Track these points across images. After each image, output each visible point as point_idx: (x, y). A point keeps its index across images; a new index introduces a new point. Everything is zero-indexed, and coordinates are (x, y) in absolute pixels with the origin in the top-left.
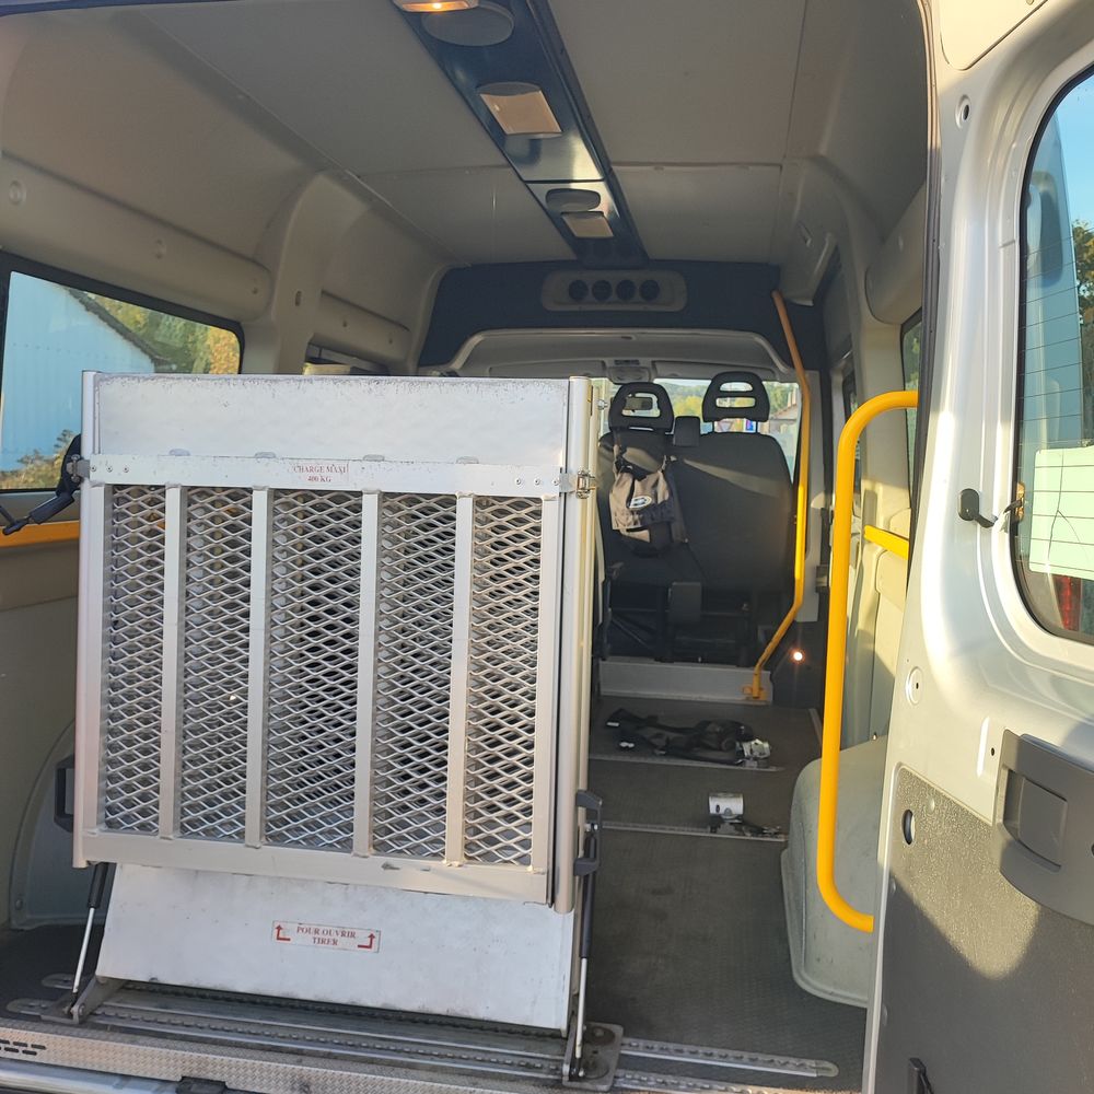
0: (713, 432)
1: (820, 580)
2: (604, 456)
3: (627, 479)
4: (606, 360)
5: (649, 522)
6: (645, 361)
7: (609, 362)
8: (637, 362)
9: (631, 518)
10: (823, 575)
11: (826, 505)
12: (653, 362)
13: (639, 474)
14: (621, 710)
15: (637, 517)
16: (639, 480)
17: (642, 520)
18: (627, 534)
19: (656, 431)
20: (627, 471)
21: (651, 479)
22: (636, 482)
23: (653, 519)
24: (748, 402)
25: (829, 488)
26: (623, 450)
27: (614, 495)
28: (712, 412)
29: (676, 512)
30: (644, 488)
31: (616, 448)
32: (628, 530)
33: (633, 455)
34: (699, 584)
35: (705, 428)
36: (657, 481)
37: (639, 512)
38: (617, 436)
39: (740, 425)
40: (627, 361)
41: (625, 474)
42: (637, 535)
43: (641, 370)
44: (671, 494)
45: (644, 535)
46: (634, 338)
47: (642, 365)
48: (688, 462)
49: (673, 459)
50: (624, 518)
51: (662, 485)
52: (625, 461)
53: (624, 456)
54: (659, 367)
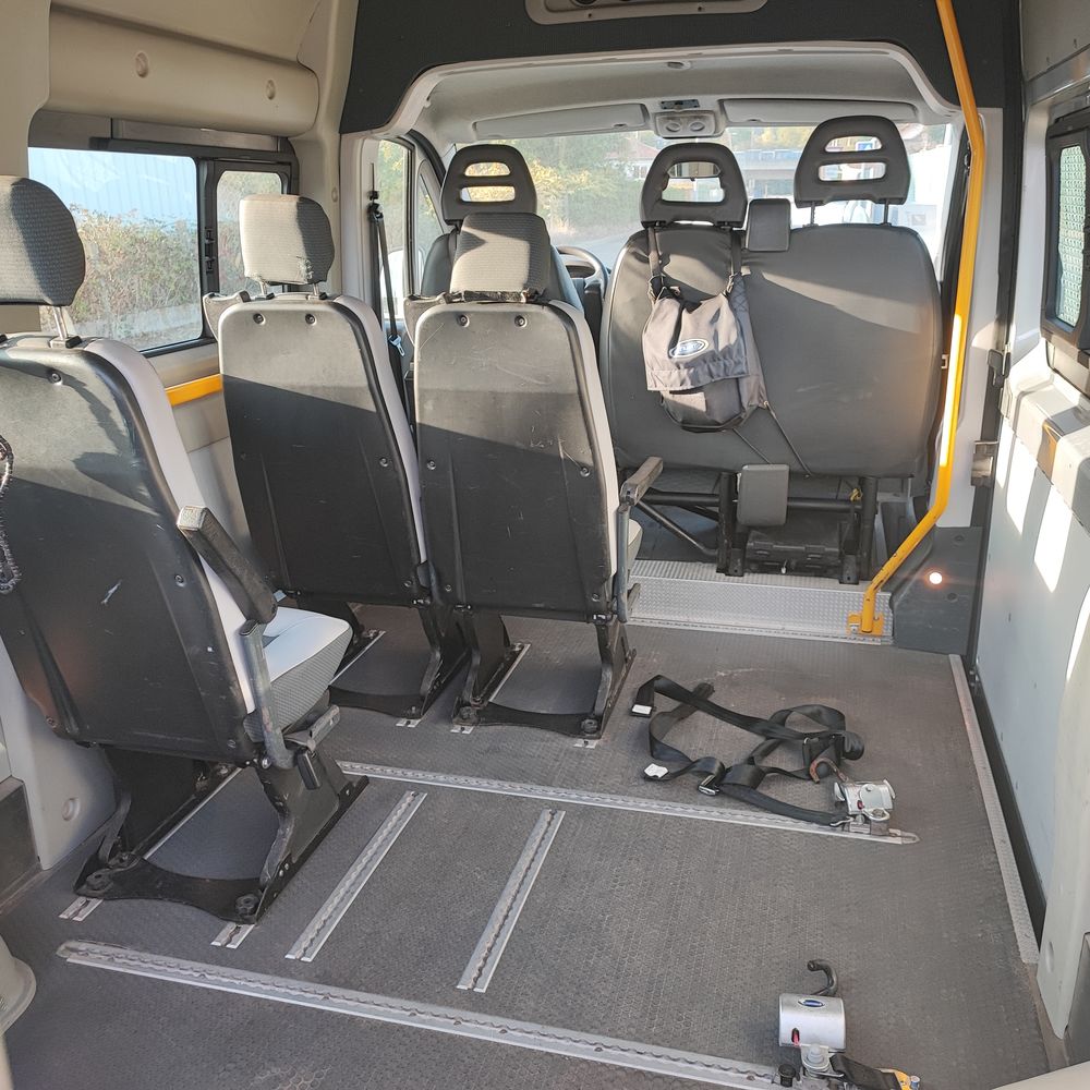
0: (812, 227)
1: (980, 464)
2: (633, 270)
3: (670, 308)
4: (648, 102)
5: (704, 380)
6: (708, 102)
7: (653, 104)
8: (695, 103)
9: (675, 373)
10: (985, 457)
11: (998, 344)
12: (721, 102)
13: (689, 300)
14: (658, 677)
15: (684, 372)
16: (690, 311)
17: (694, 378)
18: (670, 397)
19: (718, 227)
20: (672, 295)
21: (707, 309)
22: (684, 313)
23: (711, 375)
24: (875, 171)
25: (1005, 314)
26: (664, 259)
27: (649, 336)
28: (811, 189)
29: (750, 362)
30: (697, 326)
31: (653, 256)
32: (671, 392)
33: (682, 268)
34: (785, 468)
35: (799, 217)
36: (718, 312)
37: (688, 366)
38: (655, 237)
39: (860, 212)
40: (679, 103)
41: (667, 300)
42: (686, 400)
43: (700, 115)
44: (741, 333)
45: (697, 401)
46: (687, 65)
47: (703, 107)
48: (768, 277)
49: (745, 271)
50: (665, 373)
51: (727, 317)
52: (667, 278)
53: (665, 269)
54: (728, 108)
